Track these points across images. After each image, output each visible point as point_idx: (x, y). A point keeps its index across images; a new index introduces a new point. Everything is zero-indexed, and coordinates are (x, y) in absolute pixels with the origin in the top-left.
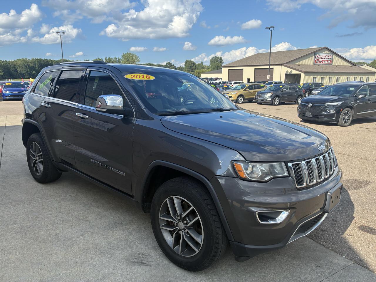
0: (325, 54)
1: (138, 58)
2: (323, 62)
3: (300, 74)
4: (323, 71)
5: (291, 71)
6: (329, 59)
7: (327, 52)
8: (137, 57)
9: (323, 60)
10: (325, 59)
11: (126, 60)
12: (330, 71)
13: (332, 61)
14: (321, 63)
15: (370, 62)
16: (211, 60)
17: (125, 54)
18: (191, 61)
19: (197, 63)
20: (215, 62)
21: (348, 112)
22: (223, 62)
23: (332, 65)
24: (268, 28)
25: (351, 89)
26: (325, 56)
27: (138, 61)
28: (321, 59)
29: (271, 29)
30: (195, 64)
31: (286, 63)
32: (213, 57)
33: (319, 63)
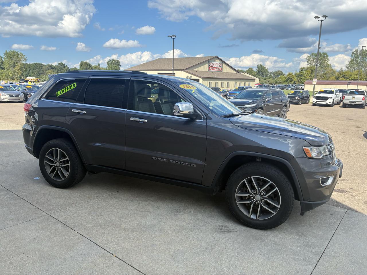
0: (217, 62)
1: (25, 57)
2: (215, 69)
3: (199, 79)
4: (216, 77)
5: (191, 77)
6: (220, 67)
7: (218, 61)
8: (23, 56)
9: (215, 68)
10: (217, 67)
11: (9, 58)
12: (222, 77)
13: (222, 69)
14: (213, 70)
15: (245, 70)
16: (108, 63)
17: (8, 52)
18: (86, 63)
19: (93, 65)
20: (112, 64)
21: (260, 112)
22: (120, 65)
23: (222, 72)
24: (170, 36)
25: (259, 94)
26: (216, 64)
27: (25, 60)
28: (214, 67)
29: (173, 37)
30: (92, 66)
31: (186, 69)
32: (110, 59)
33: (212, 70)
